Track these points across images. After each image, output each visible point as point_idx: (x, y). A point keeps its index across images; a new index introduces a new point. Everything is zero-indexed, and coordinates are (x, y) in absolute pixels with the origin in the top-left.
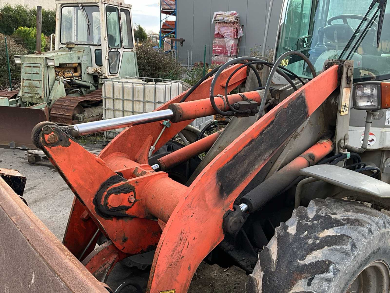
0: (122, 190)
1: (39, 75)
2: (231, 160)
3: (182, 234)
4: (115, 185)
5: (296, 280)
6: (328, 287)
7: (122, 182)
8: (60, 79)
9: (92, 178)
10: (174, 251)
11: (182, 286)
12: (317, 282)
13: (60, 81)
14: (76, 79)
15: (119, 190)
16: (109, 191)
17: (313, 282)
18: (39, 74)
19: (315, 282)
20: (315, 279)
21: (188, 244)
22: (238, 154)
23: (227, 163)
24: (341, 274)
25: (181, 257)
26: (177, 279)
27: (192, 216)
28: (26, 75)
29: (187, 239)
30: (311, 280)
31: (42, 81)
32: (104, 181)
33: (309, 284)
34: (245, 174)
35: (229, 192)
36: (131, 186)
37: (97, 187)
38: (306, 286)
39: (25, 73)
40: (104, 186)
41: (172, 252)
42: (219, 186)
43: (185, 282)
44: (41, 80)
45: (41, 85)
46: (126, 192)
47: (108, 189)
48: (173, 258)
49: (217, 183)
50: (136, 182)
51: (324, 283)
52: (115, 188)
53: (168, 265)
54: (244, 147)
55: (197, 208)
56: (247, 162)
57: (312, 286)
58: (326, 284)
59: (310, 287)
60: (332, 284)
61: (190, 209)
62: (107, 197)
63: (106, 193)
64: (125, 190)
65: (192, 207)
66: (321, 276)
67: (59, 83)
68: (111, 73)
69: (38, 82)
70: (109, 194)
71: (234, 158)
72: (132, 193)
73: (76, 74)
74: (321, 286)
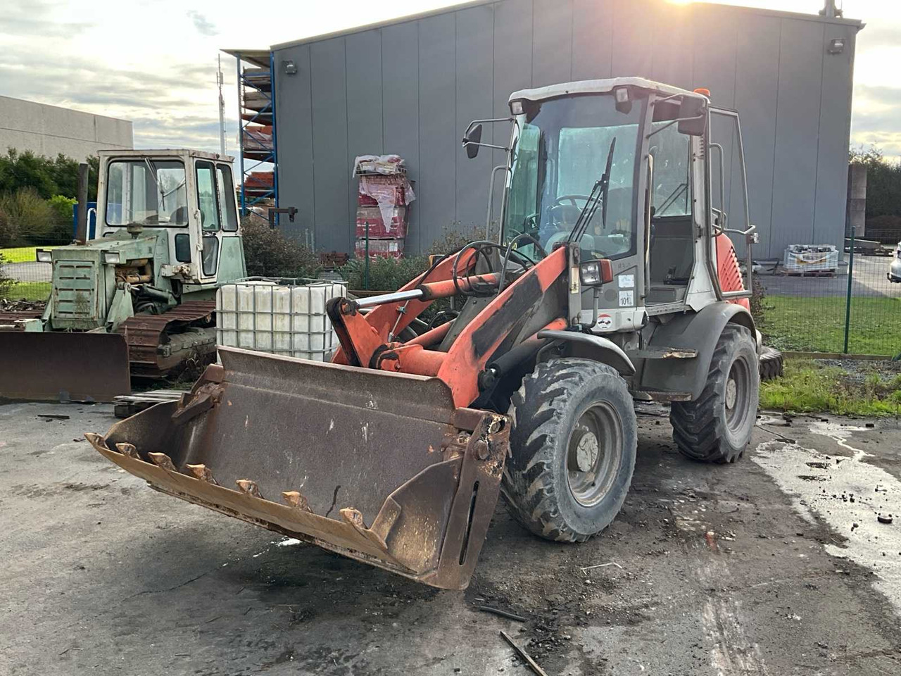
0: (390, 357)
1: (88, 281)
2: (482, 326)
5: (541, 404)
8: (126, 287)
13: (126, 289)
14: (148, 287)
18: (89, 279)
19: (555, 402)
22: (486, 321)
24: (573, 397)
27: (456, 369)
28: (62, 281)
30: (551, 402)
31: (96, 290)
32: (376, 349)
33: (550, 405)
35: (482, 355)
36: (396, 354)
37: (371, 354)
39: (61, 278)
42: (474, 348)
44: (93, 290)
45: (93, 298)
47: (381, 355)
49: (472, 345)
50: (400, 351)
52: (385, 354)
54: (491, 316)
56: (494, 330)
58: (562, 403)
61: (454, 362)
62: (380, 362)
63: (379, 358)
64: (393, 357)
65: (456, 361)
66: (558, 397)
67: (124, 293)
68: (207, 274)
69: (88, 292)
70: (382, 359)
71: (484, 324)
72: (397, 360)
73: (145, 278)
74: (559, 405)
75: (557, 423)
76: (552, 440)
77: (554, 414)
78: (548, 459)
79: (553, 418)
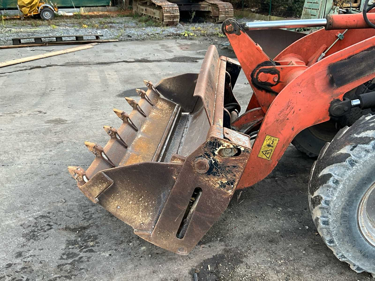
0: (269, 71)
1: (317, 4)
2: (345, 59)
3: (290, 103)
4: (265, 67)
5: (345, 145)
6: (365, 155)
7: (271, 66)
8: (336, 9)
9: (252, 59)
10: (281, 112)
11: (285, 139)
12: (358, 149)
13: (335, 10)
14: (352, 10)
15: (267, 71)
16: (261, 69)
17: (355, 149)
18: (318, 3)
19: (357, 149)
20: (357, 147)
21: (294, 112)
22: (354, 55)
23: (341, 61)
25: (286, 119)
26: (281, 132)
27: (300, 93)
28: (308, 4)
29: (293, 108)
30: (354, 147)
31: (319, 10)
32: (260, 63)
33: (352, 150)
34: (360, 74)
35: (340, 85)
36: (277, 70)
37: (255, 66)
38: (349, 150)
39: (308, 2)
40: (259, 66)
41: (279, 113)
42: (329, 77)
43: (288, 137)
44: (318, 9)
45: (317, 14)
46: (272, 74)
47: (260, 68)
48: (280, 117)
49: (328, 74)
50: (281, 68)
51: (363, 152)
52: (265, 69)
53: (275, 120)
54: (363, 51)
55: (306, 88)
56: (363, 65)
57: (353, 151)
59: (351, 151)
60: (369, 155)
61: (298, 87)
62: (258, 74)
63: (258, 71)
64: (272, 72)
65: (300, 86)
66: (362, 146)
67: (334, 12)
69: (316, 11)
70: (260, 72)
71: (349, 58)
72: (277, 75)
73: (355, 5)
74: (360, 153)
75: (348, 169)
76: (337, 182)
77: (347, 160)
78: (328, 196)
79: (344, 163)
